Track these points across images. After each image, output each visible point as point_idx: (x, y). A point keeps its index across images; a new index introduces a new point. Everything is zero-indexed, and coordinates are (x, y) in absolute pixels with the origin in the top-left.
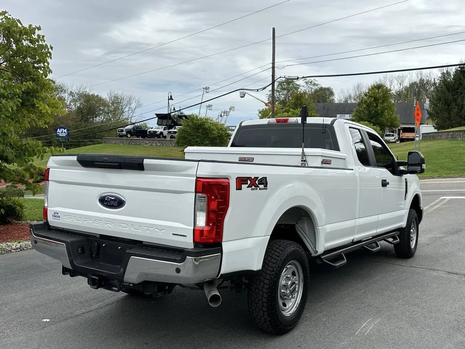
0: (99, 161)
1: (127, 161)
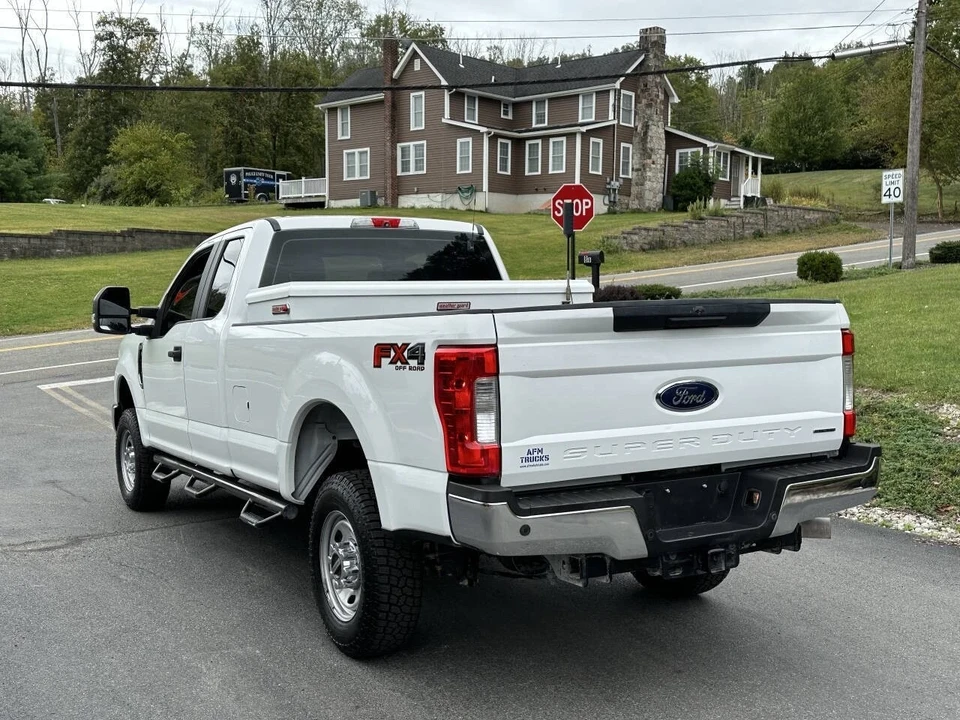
0: (685, 312)
1: (747, 310)
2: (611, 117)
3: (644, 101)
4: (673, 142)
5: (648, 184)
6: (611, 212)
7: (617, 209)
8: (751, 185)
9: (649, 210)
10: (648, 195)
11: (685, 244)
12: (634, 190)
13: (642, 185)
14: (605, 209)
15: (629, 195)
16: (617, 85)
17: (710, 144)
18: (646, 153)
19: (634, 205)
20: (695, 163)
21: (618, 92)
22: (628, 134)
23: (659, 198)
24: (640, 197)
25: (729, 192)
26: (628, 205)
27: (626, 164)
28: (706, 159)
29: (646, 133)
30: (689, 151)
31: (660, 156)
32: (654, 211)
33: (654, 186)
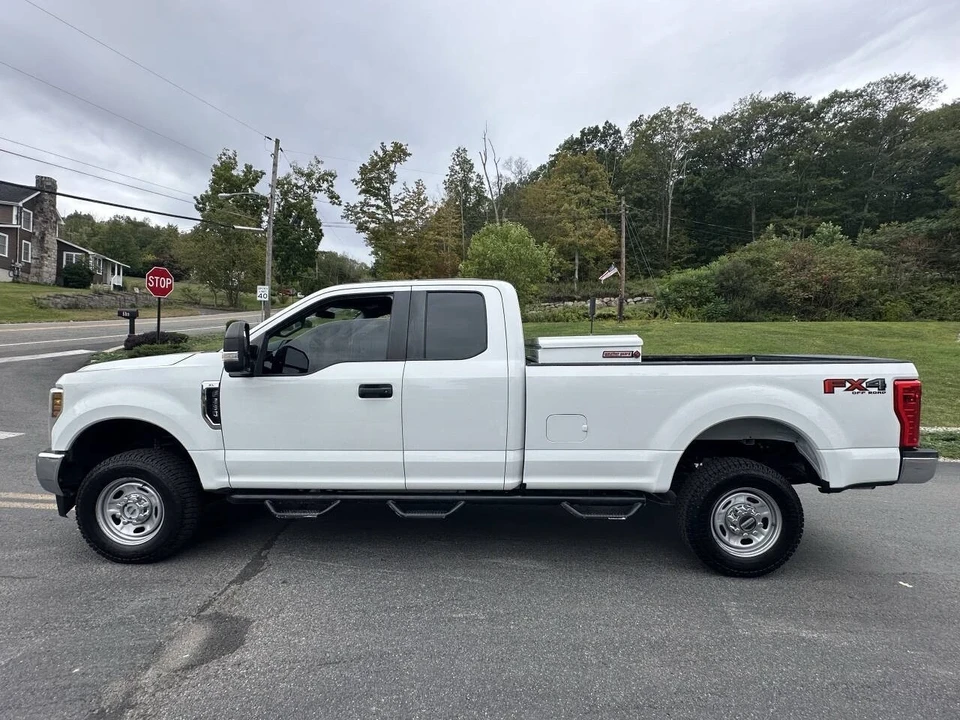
2: (14, 222)
3: (40, 219)
4: (62, 247)
5: (45, 269)
6: (13, 282)
7: (20, 280)
8: (117, 280)
9: (46, 284)
10: (46, 275)
11: (91, 307)
12: (33, 270)
13: (40, 268)
14: (11, 279)
15: (29, 273)
16: (21, 204)
17: (90, 253)
18: (43, 249)
19: (35, 279)
20: (79, 262)
21: (20, 209)
22: (29, 236)
23: (54, 278)
24: (38, 275)
25: (102, 280)
26: (27, 279)
27: (27, 254)
28: (87, 261)
29: (43, 238)
30: (74, 254)
31: (54, 254)
32: (49, 285)
33: (50, 270)
